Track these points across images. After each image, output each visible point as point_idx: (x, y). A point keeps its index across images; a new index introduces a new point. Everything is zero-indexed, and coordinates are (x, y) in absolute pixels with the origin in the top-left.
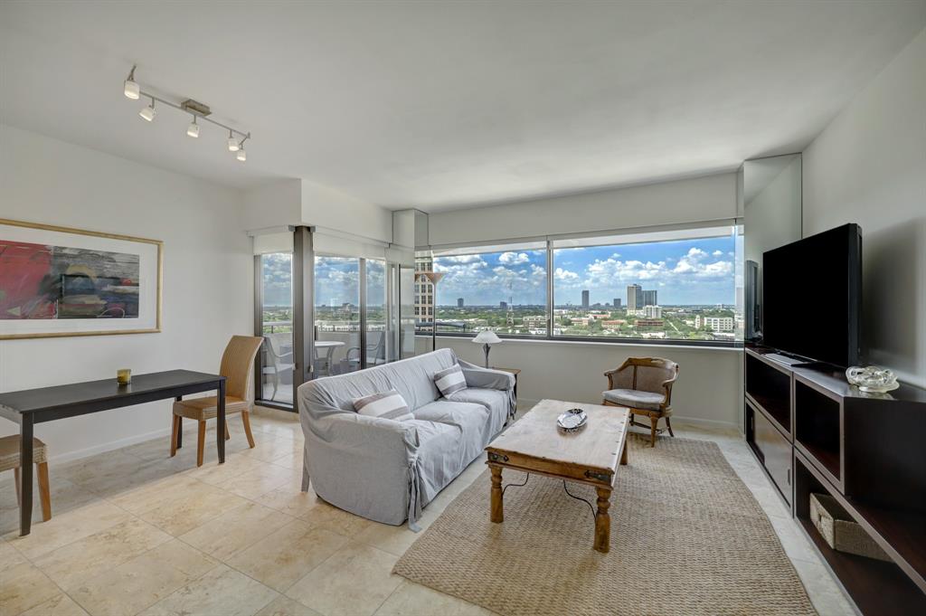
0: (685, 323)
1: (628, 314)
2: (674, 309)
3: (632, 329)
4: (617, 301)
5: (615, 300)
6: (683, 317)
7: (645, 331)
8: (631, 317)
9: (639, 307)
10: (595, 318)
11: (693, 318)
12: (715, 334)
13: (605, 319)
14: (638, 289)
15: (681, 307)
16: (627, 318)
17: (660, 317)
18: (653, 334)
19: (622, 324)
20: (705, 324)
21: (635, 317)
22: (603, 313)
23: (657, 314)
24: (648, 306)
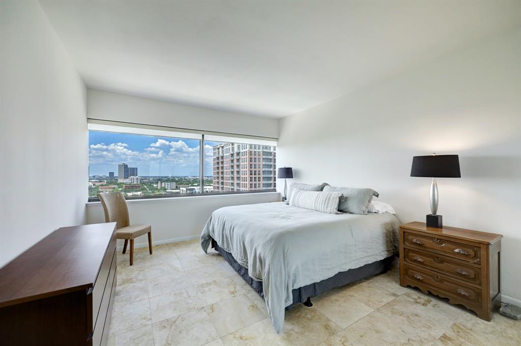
0: (153, 186)
1: (119, 182)
2: (148, 178)
3: (121, 191)
4: (111, 174)
5: (110, 173)
6: (152, 183)
7: (129, 192)
8: (121, 183)
9: (126, 177)
10: (94, 185)
11: (157, 183)
12: (167, 191)
13: (102, 185)
14: (126, 166)
15: (152, 177)
16: (118, 184)
17: (139, 183)
18: (134, 193)
19: (114, 188)
20: (163, 186)
21: (123, 183)
22: (100, 182)
23: (137, 182)
24: (132, 177)
